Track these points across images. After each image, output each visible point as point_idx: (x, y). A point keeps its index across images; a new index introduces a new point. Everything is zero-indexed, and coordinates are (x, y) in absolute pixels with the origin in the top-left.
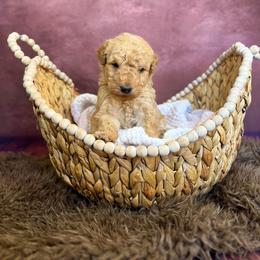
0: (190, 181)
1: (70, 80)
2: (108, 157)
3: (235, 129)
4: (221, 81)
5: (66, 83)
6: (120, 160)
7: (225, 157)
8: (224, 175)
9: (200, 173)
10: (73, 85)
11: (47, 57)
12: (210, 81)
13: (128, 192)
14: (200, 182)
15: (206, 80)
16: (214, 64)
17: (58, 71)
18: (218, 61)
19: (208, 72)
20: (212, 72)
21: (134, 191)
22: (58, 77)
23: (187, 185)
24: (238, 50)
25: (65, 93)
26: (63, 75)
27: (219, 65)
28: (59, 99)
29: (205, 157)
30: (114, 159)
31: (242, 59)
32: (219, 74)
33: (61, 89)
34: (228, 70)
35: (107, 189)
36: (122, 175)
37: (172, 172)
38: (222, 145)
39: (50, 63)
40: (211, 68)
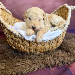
0: (53, 48)
1: (11, 13)
5: (9, 14)
9: (56, 45)
10: (11, 14)
11: (2, 5)
13: (35, 52)
16: (57, 9)
17: (6, 10)
20: (56, 12)
21: (37, 51)
22: (7, 12)
25: (9, 17)
28: (7, 19)
30: (31, 43)
32: (58, 13)
33: (8, 16)
34: (61, 12)
35: (28, 51)
37: (48, 46)
38: (62, 37)
39: (4, 7)
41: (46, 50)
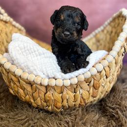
0: (84, 100)
2: (31, 84)
3: (116, 67)
4: (112, 32)
5: (20, 30)
6: (38, 86)
7: (108, 84)
8: (107, 94)
9: (91, 95)
11: (6, 14)
12: (105, 32)
13: (45, 104)
14: (91, 99)
15: (103, 31)
17: (14, 23)
18: (111, 19)
19: (104, 25)
20: (107, 26)
21: (48, 104)
23: (82, 101)
24: (123, 13)
26: (17, 25)
27: (111, 22)
29: (95, 85)
30: (34, 85)
31: (125, 19)
34: (116, 26)
35: (32, 101)
36: (40, 95)
38: (107, 77)
40: (106, 23)
41: (69, 102)
